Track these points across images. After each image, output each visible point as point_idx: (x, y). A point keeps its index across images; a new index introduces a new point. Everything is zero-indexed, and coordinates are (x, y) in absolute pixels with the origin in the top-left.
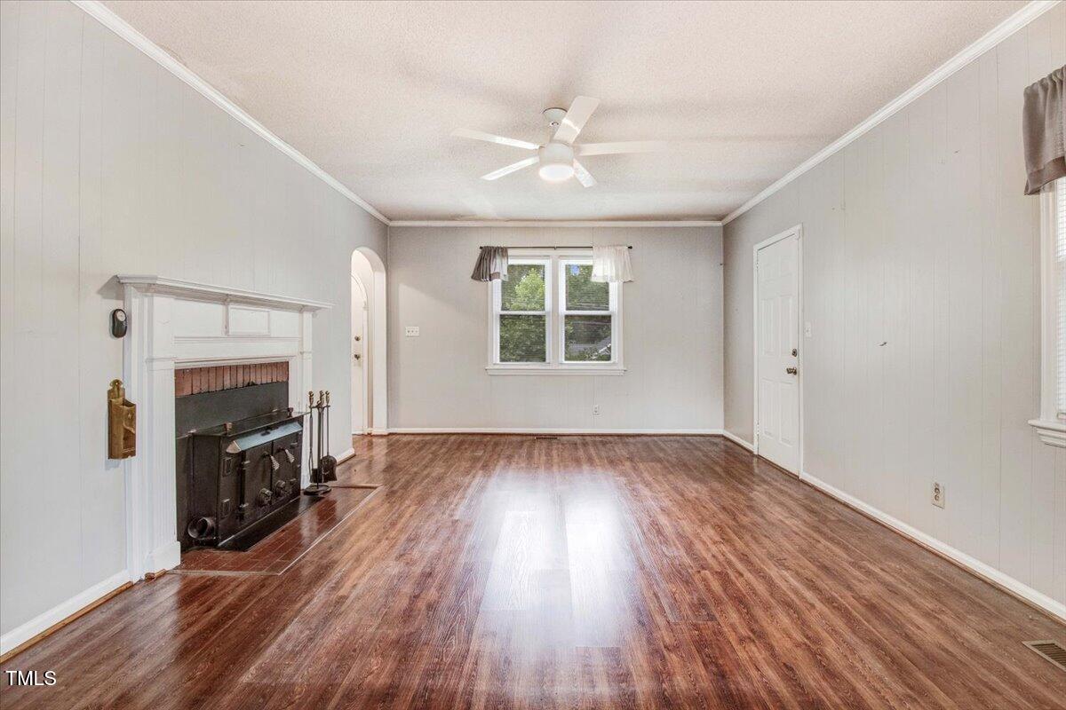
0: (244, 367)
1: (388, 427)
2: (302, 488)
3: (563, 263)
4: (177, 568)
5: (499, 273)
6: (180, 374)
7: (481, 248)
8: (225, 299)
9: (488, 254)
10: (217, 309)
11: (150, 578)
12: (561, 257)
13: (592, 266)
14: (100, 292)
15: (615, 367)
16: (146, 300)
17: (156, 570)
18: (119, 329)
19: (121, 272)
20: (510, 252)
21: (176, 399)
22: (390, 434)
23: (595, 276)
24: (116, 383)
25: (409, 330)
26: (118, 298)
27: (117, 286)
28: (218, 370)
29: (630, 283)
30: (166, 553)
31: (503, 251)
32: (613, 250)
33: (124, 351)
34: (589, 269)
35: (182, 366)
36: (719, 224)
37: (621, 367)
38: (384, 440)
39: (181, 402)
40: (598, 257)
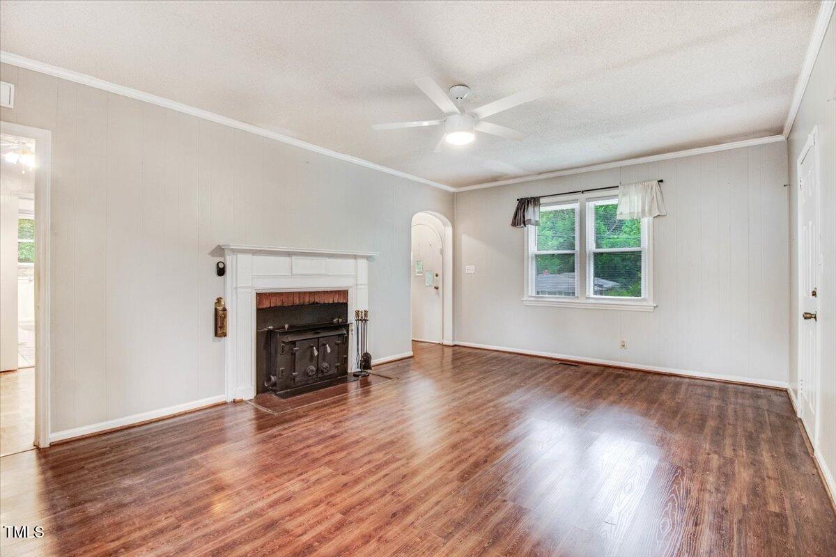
0: (310, 293)
1: (454, 340)
2: (349, 371)
3: (591, 205)
4: (250, 400)
5: (530, 220)
6: (260, 296)
7: (518, 200)
8: (289, 254)
9: (524, 204)
10: (286, 259)
11: (235, 402)
12: (589, 199)
13: (617, 205)
14: (210, 254)
15: (645, 304)
16: (235, 257)
17: (238, 398)
18: (221, 272)
19: (222, 243)
20: (542, 201)
21: (257, 309)
22: (456, 345)
23: (621, 214)
24: (219, 300)
25: (468, 269)
26: (220, 256)
27: (220, 250)
28: (288, 294)
29: (660, 219)
30: (247, 390)
31: (535, 201)
32: (640, 186)
33: (225, 283)
34: (615, 207)
35: (260, 292)
36: (781, 138)
37: (651, 303)
38: (451, 349)
39: (260, 311)
40: (624, 195)
